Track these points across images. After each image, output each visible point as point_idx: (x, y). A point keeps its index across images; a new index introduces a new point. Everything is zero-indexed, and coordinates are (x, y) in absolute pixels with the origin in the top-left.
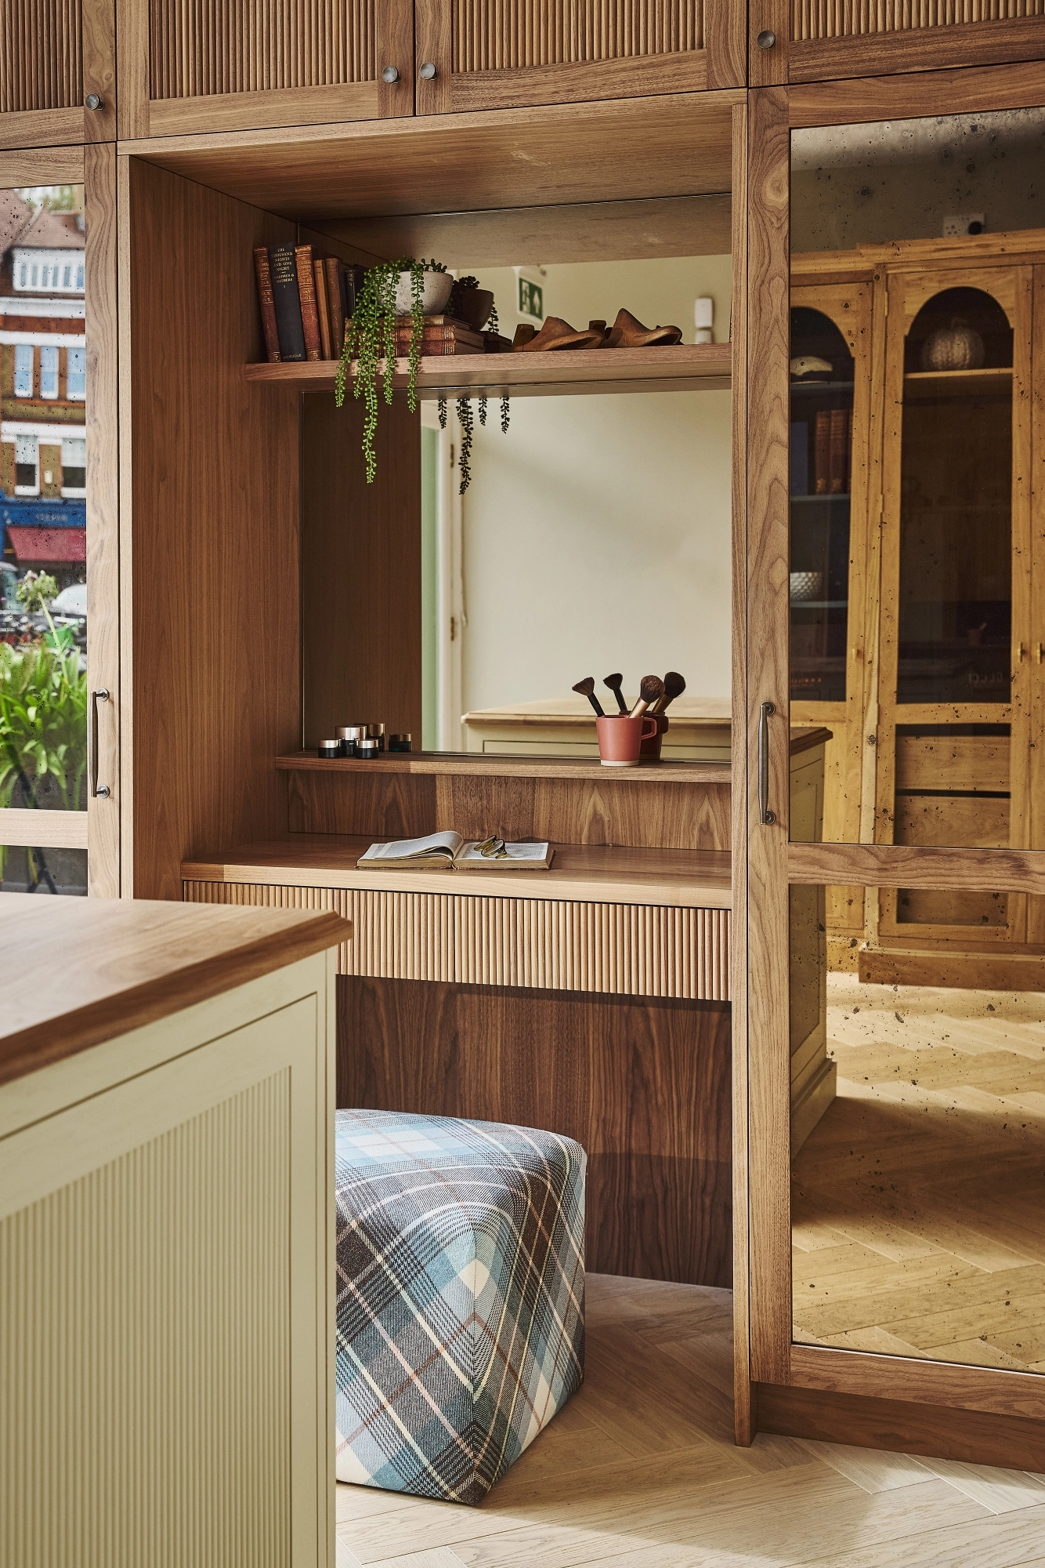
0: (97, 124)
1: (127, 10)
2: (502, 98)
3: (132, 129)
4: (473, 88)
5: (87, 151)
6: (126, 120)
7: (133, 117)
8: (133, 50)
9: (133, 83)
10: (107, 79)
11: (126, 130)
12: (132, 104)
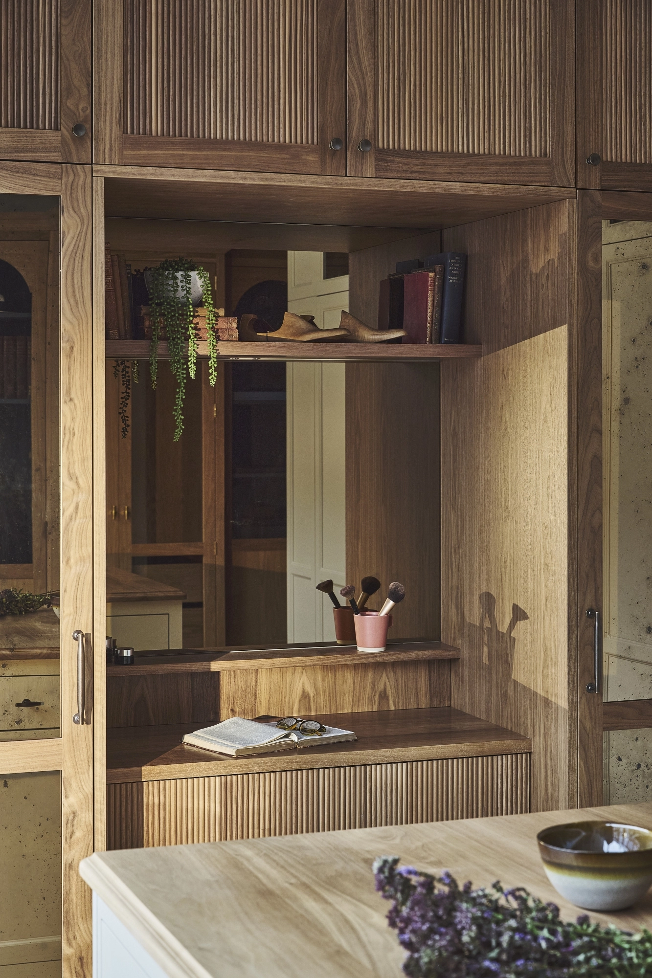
0: (73, 148)
1: (104, 57)
2: (412, 172)
3: (107, 156)
4: (391, 161)
5: (64, 169)
6: (101, 148)
7: (108, 146)
8: (109, 90)
9: (108, 119)
10: (84, 111)
11: (101, 156)
12: (108, 136)
